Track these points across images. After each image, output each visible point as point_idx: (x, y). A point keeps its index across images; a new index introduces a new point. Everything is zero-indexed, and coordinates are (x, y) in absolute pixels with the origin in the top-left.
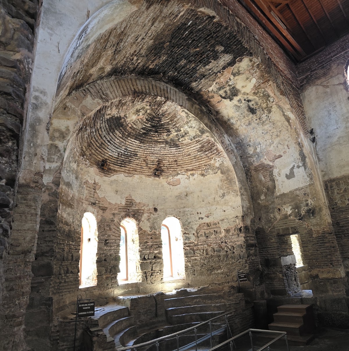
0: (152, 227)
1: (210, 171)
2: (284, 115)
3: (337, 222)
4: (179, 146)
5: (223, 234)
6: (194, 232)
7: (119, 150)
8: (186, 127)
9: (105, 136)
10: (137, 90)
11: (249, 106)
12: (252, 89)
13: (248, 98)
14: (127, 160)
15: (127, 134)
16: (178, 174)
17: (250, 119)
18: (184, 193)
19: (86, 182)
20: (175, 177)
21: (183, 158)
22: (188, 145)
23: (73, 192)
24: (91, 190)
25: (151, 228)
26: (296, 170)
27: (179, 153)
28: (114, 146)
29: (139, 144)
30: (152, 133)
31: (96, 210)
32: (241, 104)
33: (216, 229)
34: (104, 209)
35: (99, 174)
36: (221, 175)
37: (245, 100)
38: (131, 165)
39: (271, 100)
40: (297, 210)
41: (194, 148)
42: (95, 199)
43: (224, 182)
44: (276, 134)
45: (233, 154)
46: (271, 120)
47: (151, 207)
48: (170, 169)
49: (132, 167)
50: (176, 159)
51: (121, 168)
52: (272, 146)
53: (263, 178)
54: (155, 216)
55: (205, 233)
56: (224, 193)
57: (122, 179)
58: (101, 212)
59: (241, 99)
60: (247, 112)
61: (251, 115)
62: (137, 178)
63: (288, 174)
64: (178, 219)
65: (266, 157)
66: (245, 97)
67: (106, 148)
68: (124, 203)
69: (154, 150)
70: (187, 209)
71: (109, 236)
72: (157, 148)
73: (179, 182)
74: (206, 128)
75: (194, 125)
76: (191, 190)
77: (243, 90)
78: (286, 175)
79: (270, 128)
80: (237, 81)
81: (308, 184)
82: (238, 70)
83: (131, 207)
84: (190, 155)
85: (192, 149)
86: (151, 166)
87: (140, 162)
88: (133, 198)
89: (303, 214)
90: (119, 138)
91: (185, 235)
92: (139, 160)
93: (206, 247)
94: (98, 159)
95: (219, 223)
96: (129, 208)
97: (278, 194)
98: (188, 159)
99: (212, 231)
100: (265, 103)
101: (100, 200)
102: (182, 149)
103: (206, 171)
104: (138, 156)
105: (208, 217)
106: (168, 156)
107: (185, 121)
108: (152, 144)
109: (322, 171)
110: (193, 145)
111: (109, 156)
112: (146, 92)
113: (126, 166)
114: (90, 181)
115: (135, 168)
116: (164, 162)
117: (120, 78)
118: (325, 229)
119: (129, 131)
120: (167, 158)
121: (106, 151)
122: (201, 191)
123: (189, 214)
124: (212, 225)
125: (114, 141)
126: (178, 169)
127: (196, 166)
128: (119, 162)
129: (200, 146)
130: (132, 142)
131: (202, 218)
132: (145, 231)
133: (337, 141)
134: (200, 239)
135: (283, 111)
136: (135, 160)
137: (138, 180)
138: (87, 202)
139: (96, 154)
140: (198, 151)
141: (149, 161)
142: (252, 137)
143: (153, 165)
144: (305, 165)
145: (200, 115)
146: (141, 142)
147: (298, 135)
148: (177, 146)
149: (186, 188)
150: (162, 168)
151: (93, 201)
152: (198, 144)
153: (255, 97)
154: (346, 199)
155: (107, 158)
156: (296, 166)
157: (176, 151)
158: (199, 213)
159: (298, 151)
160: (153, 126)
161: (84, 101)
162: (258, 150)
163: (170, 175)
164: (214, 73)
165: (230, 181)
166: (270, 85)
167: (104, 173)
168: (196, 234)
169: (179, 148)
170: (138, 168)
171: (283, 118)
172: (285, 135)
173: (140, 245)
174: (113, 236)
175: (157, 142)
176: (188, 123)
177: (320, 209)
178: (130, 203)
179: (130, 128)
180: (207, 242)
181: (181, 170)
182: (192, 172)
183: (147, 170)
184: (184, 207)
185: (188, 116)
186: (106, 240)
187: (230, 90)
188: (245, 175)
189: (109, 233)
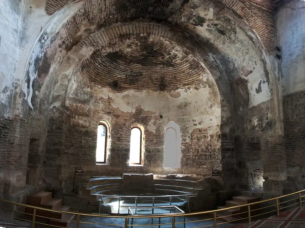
0: (158, 130)
1: (201, 85)
2: (247, 35)
3: (287, 135)
4: (175, 66)
5: (209, 139)
6: (189, 135)
7: (126, 73)
8: (174, 51)
9: (109, 66)
10: (122, 33)
11: (218, 29)
12: (213, 16)
13: (214, 23)
14: (135, 79)
15: (128, 61)
16: (178, 88)
17: (223, 39)
18: (184, 104)
19: (101, 98)
20: (176, 91)
21: (179, 75)
22: (181, 64)
23: (89, 106)
24: (106, 103)
25: (156, 130)
26: (262, 85)
27: (176, 71)
28: (120, 71)
29: (142, 67)
30: (150, 58)
31: (110, 117)
32: (212, 28)
33: (205, 134)
34: (117, 116)
35: (112, 92)
36: (209, 89)
37: (212, 25)
38: (139, 82)
39: (233, 23)
40: (260, 122)
41: (186, 66)
42: (110, 110)
43: (211, 95)
44: (245, 52)
45: (218, 70)
46: (238, 40)
47: (157, 114)
48: (172, 84)
49: (140, 84)
50: (175, 76)
51: (131, 85)
52: (245, 62)
53: (241, 92)
54: (160, 121)
55: (197, 136)
56: (212, 105)
57: (132, 94)
58: (115, 119)
59: (209, 24)
60: (218, 34)
61: (223, 36)
62: (145, 92)
63: (257, 89)
64: (178, 124)
65: (242, 72)
66: (212, 22)
67: (114, 73)
68: (134, 111)
69: (156, 70)
70: (185, 117)
71: (121, 135)
72: (158, 68)
73: (179, 95)
74: (188, 50)
75: (179, 49)
76: (189, 101)
77: (207, 18)
78: (256, 89)
79: (240, 47)
80: (198, 12)
81: (270, 98)
82: (194, 4)
83: (140, 115)
84: (185, 72)
85: (184, 67)
86: (156, 82)
87: (146, 80)
88: (142, 107)
89: (264, 126)
90: (123, 65)
91: (182, 137)
92: (145, 78)
93: (197, 148)
94: (109, 81)
95: (207, 130)
96: (138, 115)
97: (251, 107)
98: (184, 75)
99: (202, 135)
100: (229, 25)
101: (114, 110)
102: (177, 68)
103: (198, 85)
104: (143, 75)
105: (200, 124)
106: (168, 73)
107: (171, 47)
108: (153, 65)
109: (283, 87)
110: (184, 64)
111: (118, 78)
112: (130, 33)
113: (135, 84)
114: (104, 97)
115: (143, 84)
116: (165, 78)
117: (108, 28)
118: (277, 141)
119: (130, 59)
120: (168, 75)
121: (114, 75)
122: (196, 102)
123: (186, 121)
124: (203, 131)
125: (119, 67)
126: (177, 84)
127: (191, 81)
128: (128, 81)
129: (189, 64)
130: (135, 66)
131: (196, 125)
132: (151, 133)
133: (296, 59)
134: (193, 141)
135: (245, 32)
136: (142, 79)
137: (146, 94)
138: (103, 112)
139: (106, 78)
140: (189, 68)
141: (154, 79)
142: (229, 54)
143: (157, 81)
144: (268, 81)
145: (182, 41)
146: (143, 65)
147: (261, 52)
148: (173, 66)
149: (185, 99)
150: (165, 83)
151: (109, 111)
152: (187, 63)
153: (219, 22)
154: (295, 115)
155: (117, 79)
156: (262, 81)
157: (173, 70)
158: (194, 120)
159: (263, 67)
160: (149, 53)
161: (80, 51)
162: (236, 66)
163: (172, 89)
164: (177, 10)
165: (215, 94)
166: (227, 11)
167: (117, 91)
168: (190, 137)
169: (175, 67)
170: (145, 85)
171: (247, 38)
172: (252, 52)
173: (146, 142)
174: (124, 135)
175: (156, 64)
176: (174, 48)
177: (275, 123)
178: (139, 111)
179: (130, 56)
180: (198, 144)
181: (180, 85)
182: (188, 86)
183: (153, 86)
184: (183, 115)
185: (171, 43)
186: (119, 137)
187: (196, 18)
188: (229, 88)
189: (121, 133)
